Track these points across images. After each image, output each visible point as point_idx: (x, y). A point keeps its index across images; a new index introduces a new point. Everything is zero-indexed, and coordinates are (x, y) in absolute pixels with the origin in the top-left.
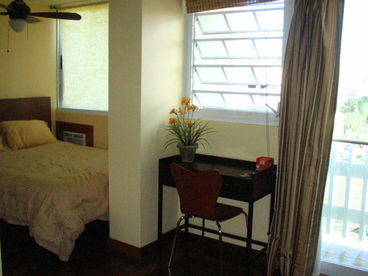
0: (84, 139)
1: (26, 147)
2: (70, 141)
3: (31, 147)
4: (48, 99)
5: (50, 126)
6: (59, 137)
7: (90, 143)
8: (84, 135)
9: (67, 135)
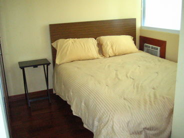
0: (159, 51)
1: (115, 56)
2: (148, 52)
3: (119, 55)
4: (135, 20)
5: (134, 40)
6: (141, 48)
7: (163, 55)
8: (159, 48)
9: (147, 46)
